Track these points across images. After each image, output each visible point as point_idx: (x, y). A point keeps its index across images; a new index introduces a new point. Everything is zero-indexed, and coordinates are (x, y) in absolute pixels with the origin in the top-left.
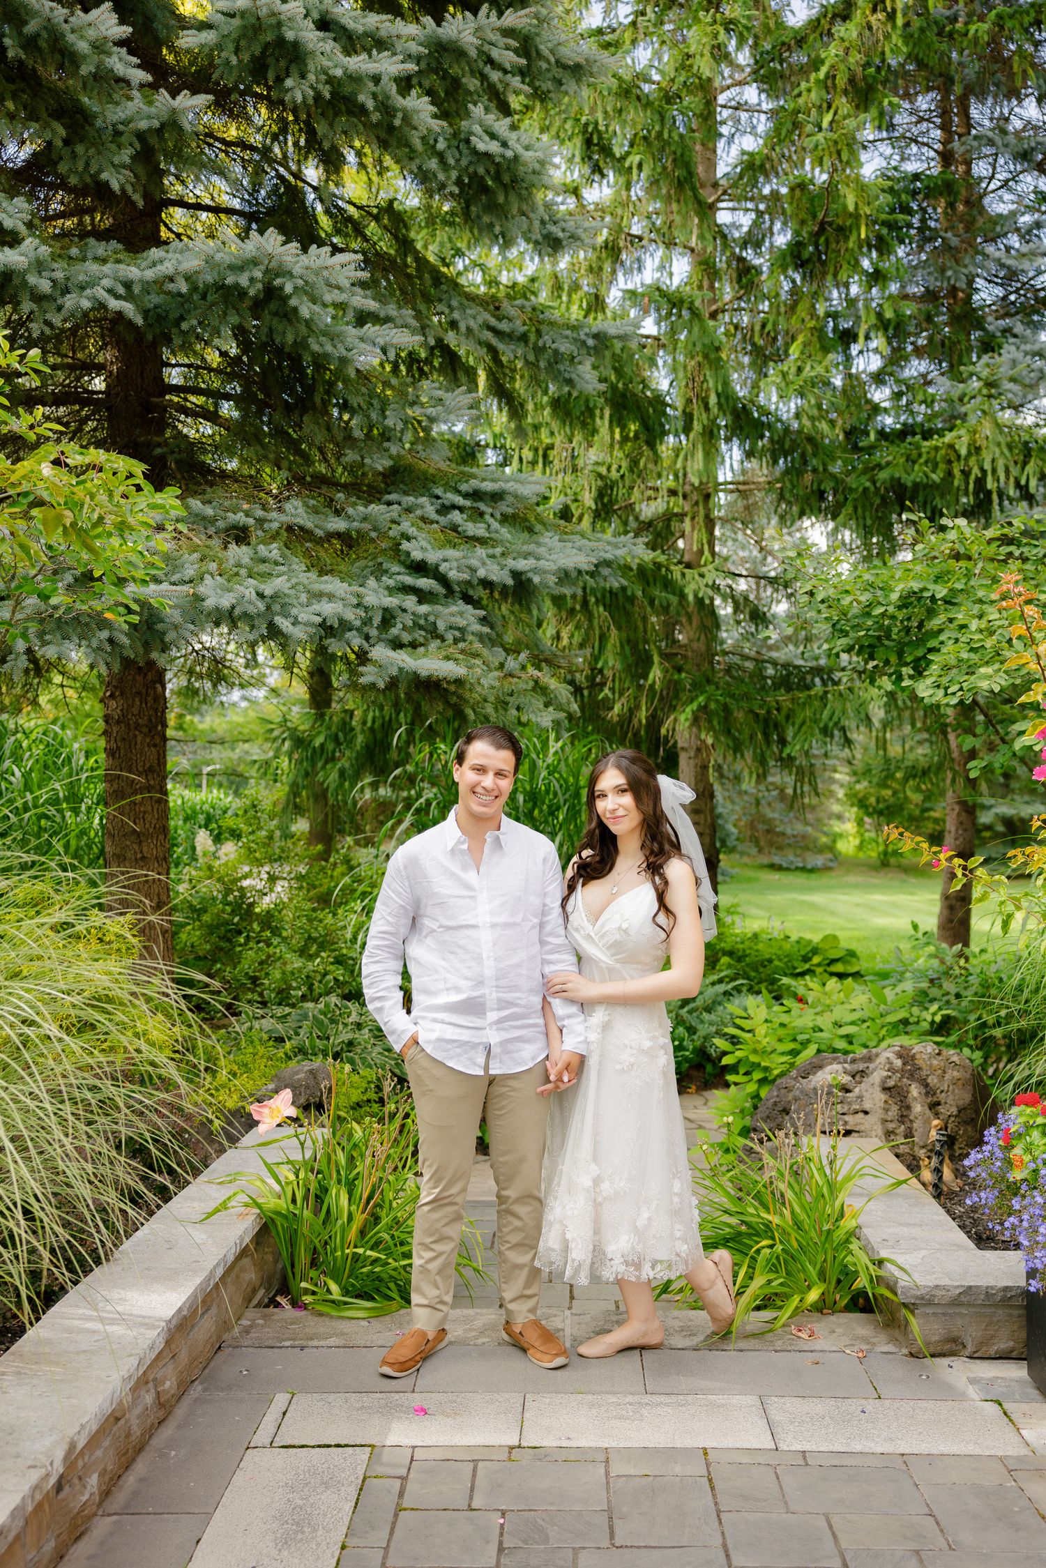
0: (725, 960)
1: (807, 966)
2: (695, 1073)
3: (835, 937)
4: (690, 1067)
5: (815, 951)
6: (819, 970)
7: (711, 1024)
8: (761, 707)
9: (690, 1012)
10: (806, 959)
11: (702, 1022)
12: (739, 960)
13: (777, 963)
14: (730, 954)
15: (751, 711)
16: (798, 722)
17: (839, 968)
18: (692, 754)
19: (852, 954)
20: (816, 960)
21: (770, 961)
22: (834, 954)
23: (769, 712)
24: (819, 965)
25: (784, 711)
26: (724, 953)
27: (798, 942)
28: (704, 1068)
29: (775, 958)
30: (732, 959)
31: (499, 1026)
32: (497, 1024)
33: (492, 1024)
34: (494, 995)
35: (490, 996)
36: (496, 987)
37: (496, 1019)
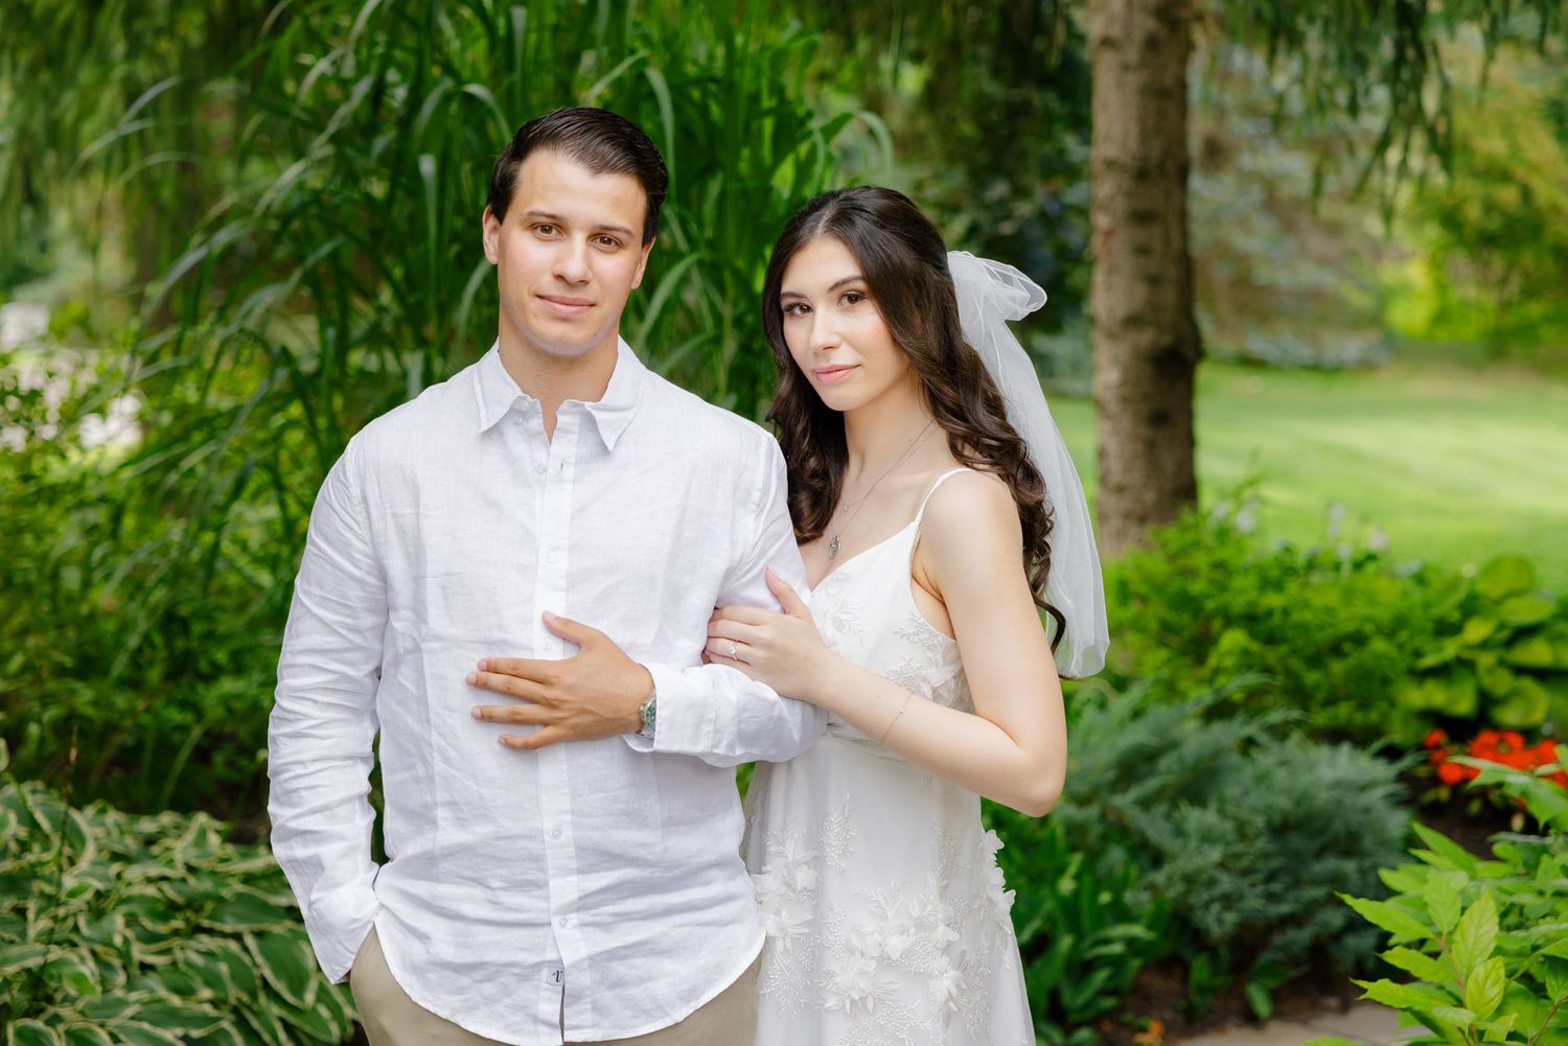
0: (1233, 640)
1: (1450, 649)
2: (1157, 983)
3: (1523, 564)
4: (1145, 969)
5: (1471, 607)
6: (1486, 660)
7: (1207, 838)
9: (1145, 804)
10: (1446, 629)
11: (1180, 832)
12: (1270, 639)
13: (1379, 645)
14: (1250, 620)
17: (1538, 652)
18: (1132, 55)
20: (1476, 631)
21: (1359, 639)
22: (1523, 612)
24: (1484, 645)
26: (1229, 621)
27: (1420, 579)
28: (1186, 969)
29: (1368, 628)
30: (1253, 635)
31: (586, 916)
32: (579, 910)
33: (565, 911)
34: (568, 834)
35: (555, 836)
36: (573, 812)
37: (575, 896)
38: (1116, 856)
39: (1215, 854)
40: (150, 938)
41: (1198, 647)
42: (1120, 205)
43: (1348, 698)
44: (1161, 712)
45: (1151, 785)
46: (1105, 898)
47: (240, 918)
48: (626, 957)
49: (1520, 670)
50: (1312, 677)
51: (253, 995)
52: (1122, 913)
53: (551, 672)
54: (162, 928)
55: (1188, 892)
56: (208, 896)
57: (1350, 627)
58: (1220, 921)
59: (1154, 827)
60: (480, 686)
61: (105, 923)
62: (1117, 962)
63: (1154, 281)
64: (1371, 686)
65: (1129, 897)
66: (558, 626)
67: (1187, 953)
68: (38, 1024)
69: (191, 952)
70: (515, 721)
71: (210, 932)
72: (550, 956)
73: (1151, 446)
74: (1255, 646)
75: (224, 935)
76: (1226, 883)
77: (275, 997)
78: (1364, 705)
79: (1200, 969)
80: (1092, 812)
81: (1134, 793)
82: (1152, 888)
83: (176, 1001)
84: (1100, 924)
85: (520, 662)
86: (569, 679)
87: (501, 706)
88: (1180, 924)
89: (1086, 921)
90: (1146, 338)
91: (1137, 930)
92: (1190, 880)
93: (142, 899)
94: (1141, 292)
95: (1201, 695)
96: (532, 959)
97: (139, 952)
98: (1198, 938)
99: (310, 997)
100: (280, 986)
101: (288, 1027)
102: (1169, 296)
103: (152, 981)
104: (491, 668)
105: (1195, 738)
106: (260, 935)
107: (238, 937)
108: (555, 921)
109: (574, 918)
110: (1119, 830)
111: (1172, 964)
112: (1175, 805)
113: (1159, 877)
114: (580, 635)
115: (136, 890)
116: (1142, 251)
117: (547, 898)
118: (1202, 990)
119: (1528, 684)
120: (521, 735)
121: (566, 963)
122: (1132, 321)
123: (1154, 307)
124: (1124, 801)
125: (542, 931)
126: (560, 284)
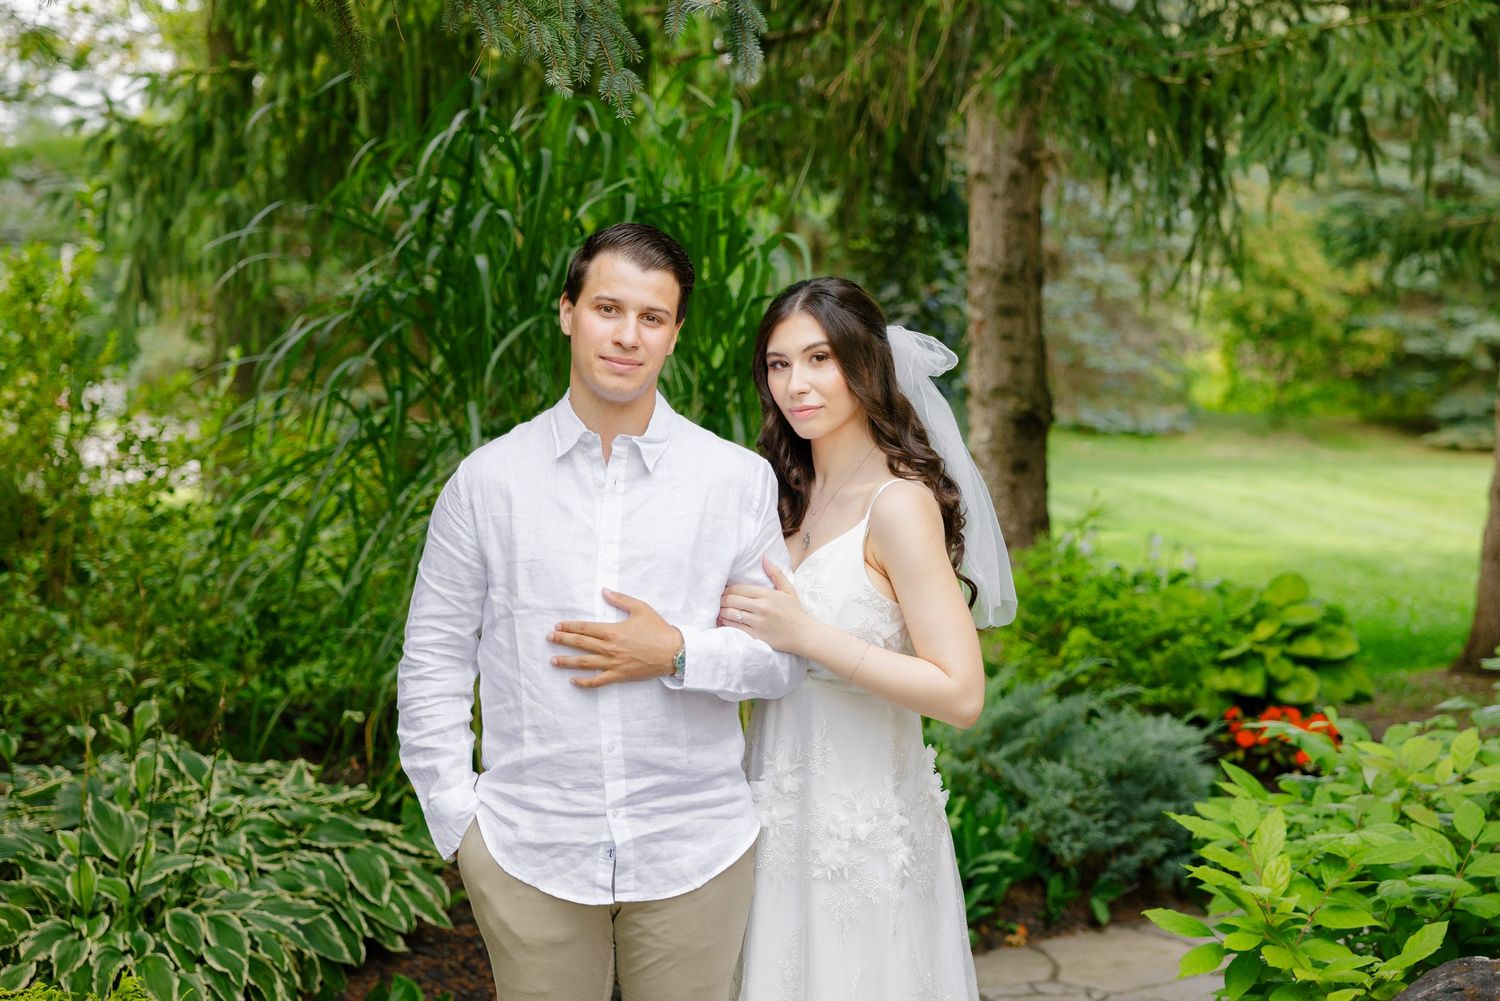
0: (1079, 635)
1: (1244, 644)
2: (1022, 897)
3: (1299, 580)
4: (1012, 885)
5: (1260, 613)
6: (1272, 653)
7: (1061, 786)
8: (1175, 69)
9: (1013, 759)
10: (1241, 626)
11: (1040, 782)
12: (1106, 637)
13: (1189, 640)
14: (1091, 621)
15: (1153, 79)
16: (1259, 100)
17: (1311, 647)
18: (1000, 186)
19: (1335, 617)
20: (1264, 630)
21: (1174, 636)
22: (1299, 616)
23: (1192, 82)
24: (1270, 641)
25: (1226, 77)
26: (1075, 621)
27: (1221, 590)
28: (1044, 885)
29: (1182, 627)
30: (1094, 633)
31: (631, 810)
32: (627, 805)
33: (616, 805)
34: (619, 749)
35: (610, 751)
36: (623, 734)
37: (623, 794)
38: (991, 799)
39: (1067, 797)
40: (266, 850)
41: (1052, 642)
42: (990, 302)
43: (1167, 681)
44: (1026, 690)
45: (1018, 745)
46: (983, 831)
47: (331, 838)
48: (659, 841)
49: (1300, 661)
50: (1139, 666)
51: (343, 895)
52: (996, 843)
53: (609, 631)
54: (277, 844)
55: (1046, 827)
56: (308, 820)
57: (1167, 626)
58: (1071, 849)
59: (1021, 779)
60: (556, 642)
61: (232, 839)
62: (992, 880)
63: (1016, 361)
64: (1183, 672)
65: (1001, 830)
66: (613, 598)
67: (1045, 874)
68: (188, 911)
69: (295, 862)
70: (582, 667)
71: (309, 848)
72: (605, 838)
73: (1014, 487)
74: (1095, 641)
75: (319, 850)
76: (1075, 819)
77: (360, 897)
78: (1179, 685)
79: (1055, 886)
80: (973, 765)
81: (1004, 751)
82: (1019, 824)
83: (287, 897)
84: (979, 851)
85: (586, 623)
86: (622, 636)
87: (572, 657)
88: (1040, 851)
89: (968, 847)
90: (1010, 405)
91: (1007, 855)
92: (1047, 817)
93: (259, 821)
94: (1006, 368)
95: (1055, 678)
96: (592, 840)
97: (257, 861)
98: (1054, 863)
99: (386, 897)
100: (363, 890)
101: (368, 919)
102: (1028, 372)
103: (268, 881)
104: (565, 629)
105: (1051, 711)
106: (346, 850)
107: (330, 852)
108: (609, 813)
109: (623, 811)
110: (994, 780)
111: (1034, 883)
112: (1036, 760)
113: (1024, 816)
114: (630, 605)
115: (254, 815)
116: (1007, 337)
117: (603, 796)
118: (1057, 902)
119: (1304, 671)
120: (586, 677)
121: (617, 843)
122: (999, 392)
123: (1018, 382)
124: (997, 757)
125: (602, 819)
126: (618, 349)
